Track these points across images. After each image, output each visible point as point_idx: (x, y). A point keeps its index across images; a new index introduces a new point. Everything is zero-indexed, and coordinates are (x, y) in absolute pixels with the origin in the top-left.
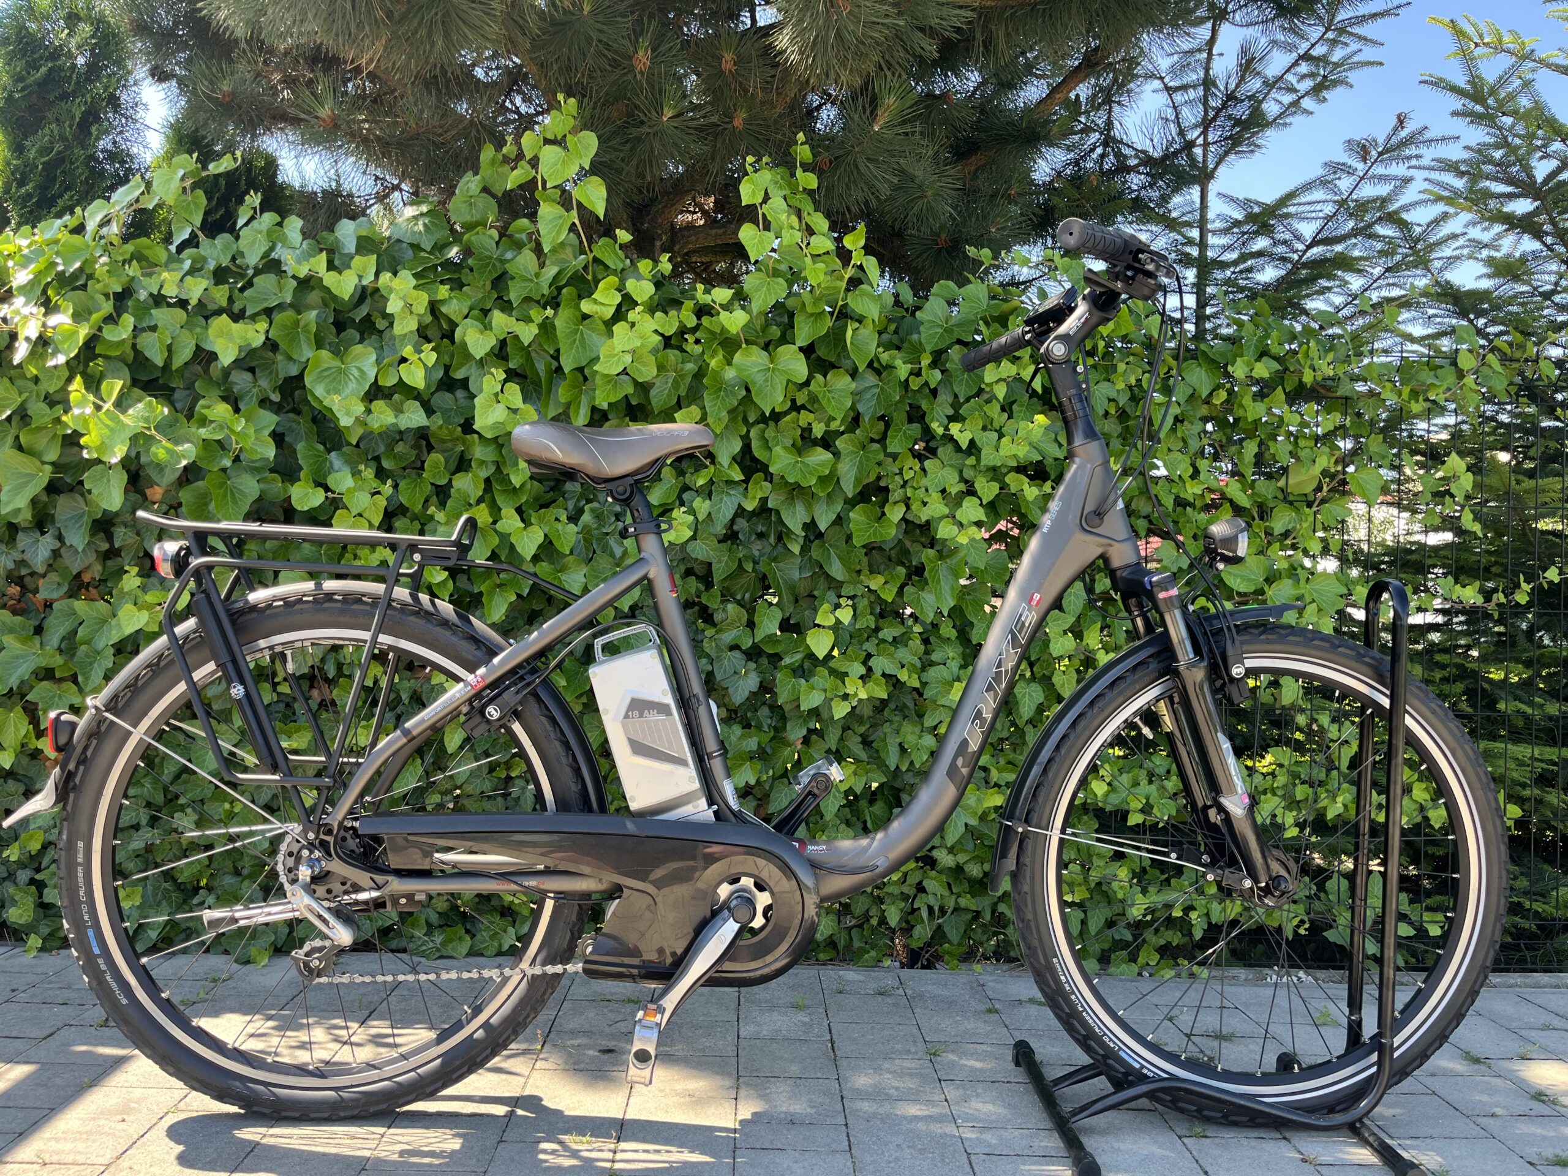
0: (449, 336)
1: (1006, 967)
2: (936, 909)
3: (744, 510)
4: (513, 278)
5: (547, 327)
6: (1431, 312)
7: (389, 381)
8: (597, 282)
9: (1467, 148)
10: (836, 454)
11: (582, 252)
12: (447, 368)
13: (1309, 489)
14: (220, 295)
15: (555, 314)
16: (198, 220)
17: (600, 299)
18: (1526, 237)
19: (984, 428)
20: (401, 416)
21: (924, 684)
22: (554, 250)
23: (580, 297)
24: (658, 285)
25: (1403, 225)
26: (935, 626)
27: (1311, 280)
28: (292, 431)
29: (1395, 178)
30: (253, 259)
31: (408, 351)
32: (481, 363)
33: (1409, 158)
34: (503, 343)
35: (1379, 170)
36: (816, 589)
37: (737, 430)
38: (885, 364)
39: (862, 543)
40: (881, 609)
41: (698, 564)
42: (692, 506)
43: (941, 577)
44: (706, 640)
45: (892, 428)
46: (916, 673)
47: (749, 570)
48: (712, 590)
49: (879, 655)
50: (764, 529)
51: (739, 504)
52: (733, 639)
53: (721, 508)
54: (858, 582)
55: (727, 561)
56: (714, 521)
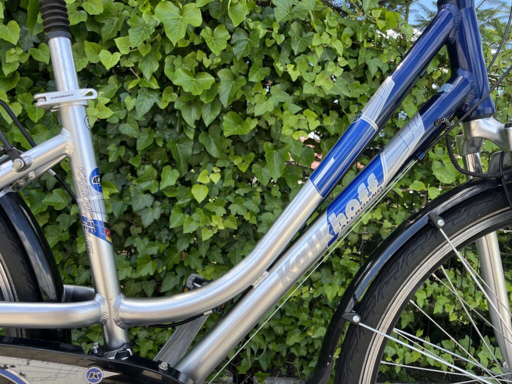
3: (158, 107)
21: (260, 222)
26: (269, 189)
36: (201, 161)
37: (156, 57)
38: (251, 28)
39: (229, 135)
40: (239, 177)
41: (130, 140)
42: (124, 102)
43: (275, 160)
44: (131, 186)
45: (252, 67)
46: (255, 216)
47: (161, 145)
48: (137, 156)
49: (235, 203)
50: (173, 123)
51: (155, 103)
52: (147, 187)
53: (142, 104)
54: (227, 159)
55: (147, 139)
56: (137, 112)
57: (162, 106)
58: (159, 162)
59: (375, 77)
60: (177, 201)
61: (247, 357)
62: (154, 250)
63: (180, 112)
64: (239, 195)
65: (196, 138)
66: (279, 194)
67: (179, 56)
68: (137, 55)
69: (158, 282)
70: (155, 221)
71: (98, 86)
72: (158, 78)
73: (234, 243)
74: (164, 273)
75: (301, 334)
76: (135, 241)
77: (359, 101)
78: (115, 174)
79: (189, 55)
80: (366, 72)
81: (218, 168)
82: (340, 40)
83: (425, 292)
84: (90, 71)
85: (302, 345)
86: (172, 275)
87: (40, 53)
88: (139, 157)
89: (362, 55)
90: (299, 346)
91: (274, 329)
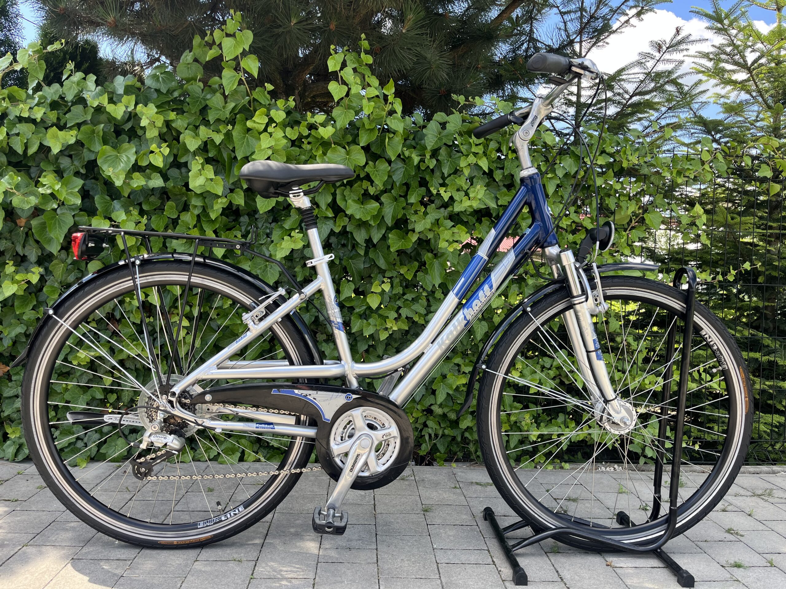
0: (177, 139)
1: (468, 464)
2: (433, 435)
3: (335, 232)
4: (211, 109)
5: (228, 135)
6: (693, 131)
7: (144, 163)
8: (255, 111)
9: (713, 46)
10: (381, 204)
11: (248, 95)
12: (176, 156)
13: (625, 222)
14: (53, 116)
15: (233, 128)
16: (41, 77)
17: (257, 121)
18: (743, 92)
19: (458, 190)
20: (150, 181)
22: (232, 95)
23: (247, 119)
24: (288, 113)
25: (679, 86)
26: (433, 292)
27: (632, 114)
28: (93, 189)
29: (675, 61)
30: (70, 97)
31: (153, 147)
32: (195, 154)
33: (682, 50)
34: (205, 143)
35: (667, 56)
36: (372, 274)
37: (329, 190)
38: (407, 156)
39: (395, 250)
40: (406, 284)
43: (435, 268)
45: (410, 189)
46: (422, 317)
47: (337, 263)
49: (404, 307)
50: (345, 242)
54: (395, 270)
57: (337, 230)
60: (354, 309)
61: (426, 442)
63: (352, 233)
65: (366, 253)
67: (348, 187)
72: (332, 208)
79: (356, 185)
81: (388, 278)
91: (448, 415)
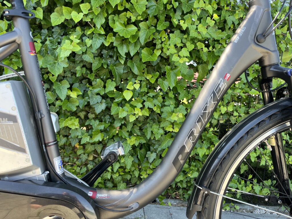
3: (105, 46)
10: (139, 28)
19: (192, 24)
21: (162, 112)
26: (167, 93)
36: (128, 77)
37: (104, 15)
39: (145, 61)
40: (150, 86)
41: (88, 64)
42: (85, 42)
43: (171, 76)
44: (89, 91)
45: (159, 21)
46: (159, 108)
47: (106, 68)
48: (92, 73)
49: (147, 101)
50: (112, 54)
51: (103, 43)
52: (98, 91)
53: (95, 43)
54: (143, 76)
55: (98, 64)
56: (93, 48)
58: (105, 77)
59: (230, 28)
60: (114, 100)
62: (102, 127)
63: (117, 48)
64: (149, 97)
65: (125, 63)
66: (173, 96)
67: (117, 15)
68: (93, 14)
69: (103, 145)
70: (102, 111)
71: (70, 33)
72: (104, 28)
73: (147, 124)
74: (108, 140)
75: (184, 175)
76: (91, 122)
77: (220, 42)
78: (79, 84)
79: (122, 14)
80: (225, 25)
81: (139, 81)
82: (211, 5)
83: (255, 153)
84: (65, 24)
85: (184, 182)
86: (112, 141)
87: (37, 13)
88: (93, 74)
89: (223, 14)
90: (182, 182)
